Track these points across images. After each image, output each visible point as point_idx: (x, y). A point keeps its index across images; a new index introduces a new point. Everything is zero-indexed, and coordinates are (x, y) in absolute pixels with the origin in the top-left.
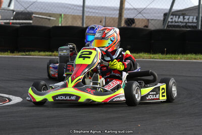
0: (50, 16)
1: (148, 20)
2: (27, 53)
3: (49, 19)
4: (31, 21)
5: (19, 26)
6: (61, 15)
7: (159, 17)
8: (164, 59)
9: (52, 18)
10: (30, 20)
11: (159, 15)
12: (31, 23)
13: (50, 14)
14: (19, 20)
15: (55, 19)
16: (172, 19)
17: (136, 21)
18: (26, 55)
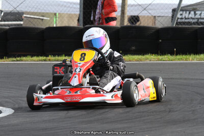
0: (43, 16)
1: (155, 17)
2: (18, 59)
3: (42, 19)
4: (22, 23)
5: (8, 28)
6: (55, 14)
7: (166, 13)
8: (174, 60)
9: (45, 18)
10: (21, 21)
11: (166, 11)
12: (21, 25)
13: (43, 13)
14: (8, 21)
15: (49, 19)
16: (181, 15)
17: (140, 18)
18: (17, 61)
